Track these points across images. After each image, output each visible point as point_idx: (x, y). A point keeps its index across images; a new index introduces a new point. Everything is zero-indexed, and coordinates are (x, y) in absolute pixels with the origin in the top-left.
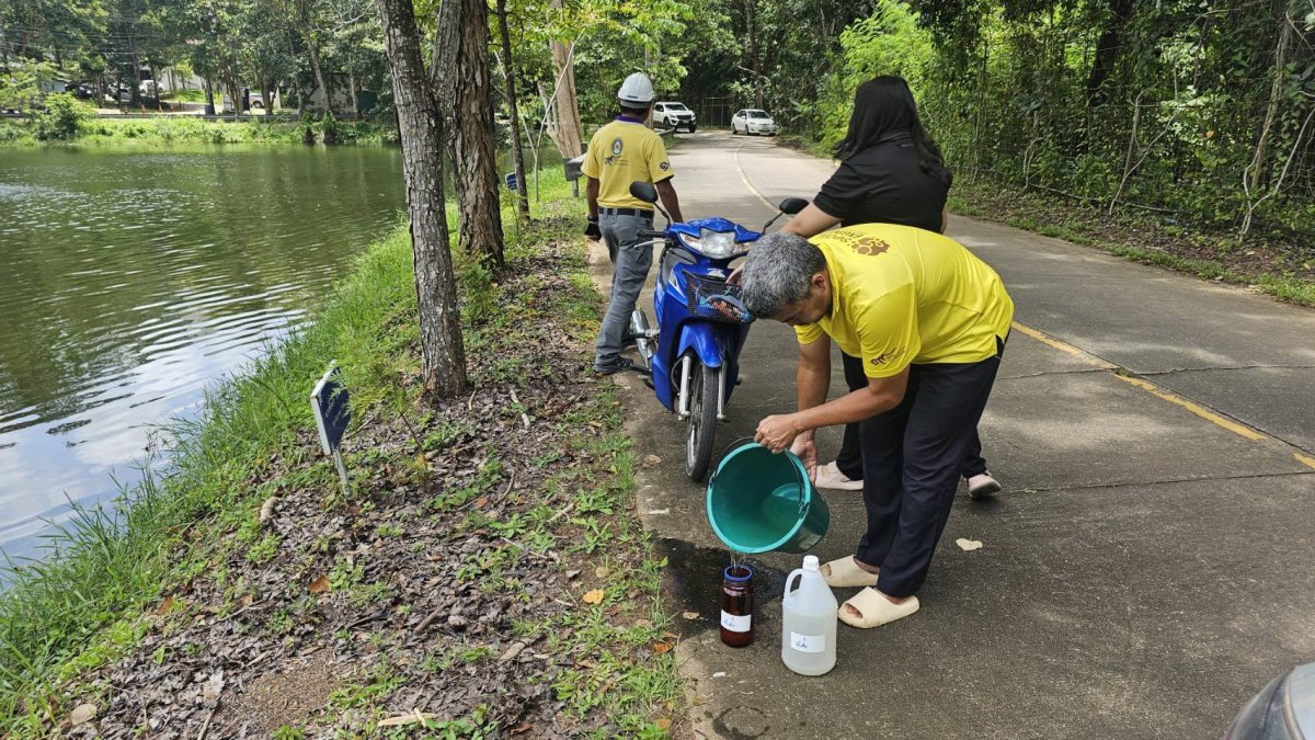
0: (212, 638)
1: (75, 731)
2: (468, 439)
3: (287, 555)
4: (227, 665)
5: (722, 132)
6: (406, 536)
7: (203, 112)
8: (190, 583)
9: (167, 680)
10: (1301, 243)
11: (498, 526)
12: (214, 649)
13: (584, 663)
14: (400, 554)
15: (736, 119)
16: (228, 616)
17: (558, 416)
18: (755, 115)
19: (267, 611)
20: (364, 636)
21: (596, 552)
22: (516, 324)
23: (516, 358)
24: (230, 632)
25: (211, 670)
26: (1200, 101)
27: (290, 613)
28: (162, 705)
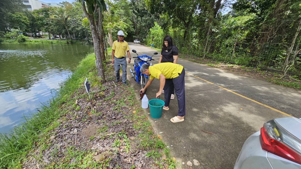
0: (73, 123)
1: (51, 140)
2: (108, 89)
3: (82, 109)
4: (77, 127)
5: (132, 43)
6: (102, 105)
7: (49, 38)
8: (65, 114)
9: (67, 131)
10: (211, 59)
11: (116, 102)
12: (74, 125)
13: (136, 122)
14: (101, 108)
15: (134, 41)
16: (75, 119)
17: (120, 85)
18: (137, 40)
19: (81, 118)
20: (100, 121)
21: (133, 105)
22: (110, 71)
23: (112, 77)
24: (76, 122)
25: (74, 128)
26: (196, 40)
27: (85, 118)
28: (67, 135)
